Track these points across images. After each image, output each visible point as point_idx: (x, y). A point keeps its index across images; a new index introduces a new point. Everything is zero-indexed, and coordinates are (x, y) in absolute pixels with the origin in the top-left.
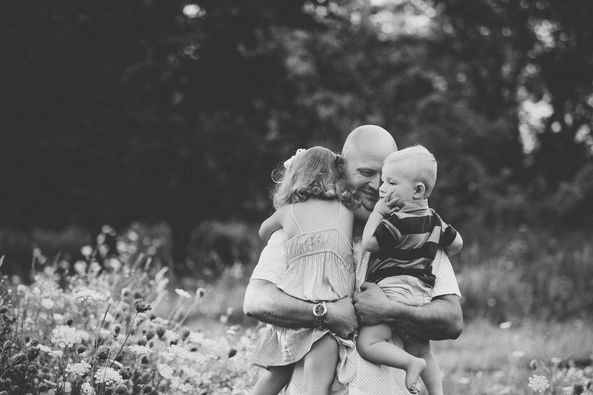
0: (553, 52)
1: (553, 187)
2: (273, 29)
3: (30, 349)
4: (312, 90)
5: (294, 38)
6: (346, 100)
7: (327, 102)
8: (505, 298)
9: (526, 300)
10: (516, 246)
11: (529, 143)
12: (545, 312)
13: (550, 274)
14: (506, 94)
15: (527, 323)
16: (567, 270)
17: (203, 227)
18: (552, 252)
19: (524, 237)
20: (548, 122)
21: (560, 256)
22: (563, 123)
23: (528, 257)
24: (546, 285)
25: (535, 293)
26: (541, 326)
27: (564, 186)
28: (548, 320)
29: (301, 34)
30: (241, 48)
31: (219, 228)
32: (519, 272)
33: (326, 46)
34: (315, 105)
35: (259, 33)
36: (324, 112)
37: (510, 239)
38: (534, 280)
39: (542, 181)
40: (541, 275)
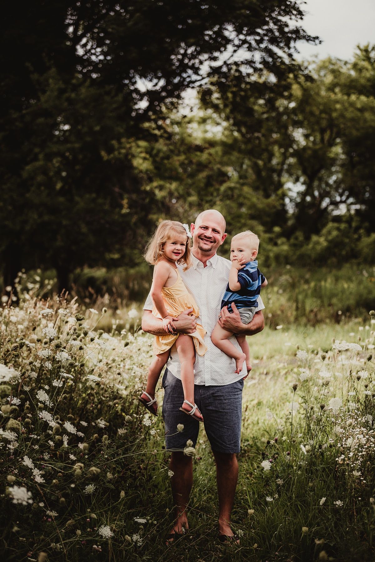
0: (305, 148)
1: (308, 239)
2: (123, 140)
3: (20, 342)
4: (150, 180)
5: (138, 146)
6: (174, 186)
7: (161, 188)
8: (279, 312)
9: (291, 314)
10: (285, 278)
11: (291, 209)
12: (304, 320)
13: (306, 296)
14: (275, 176)
15: (293, 327)
16: (317, 293)
17: (78, 271)
18: (307, 282)
19: (289, 272)
20: (303, 195)
21: (312, 284)
22: (313, 196)
23: (293, 286)
24: (304, 303)
25: (297, 309)
26: (302, 329)
27: (315, 238)
28: (306, 325)
29: (142, 143)
30: (103, 153)
31: (87, 271)
32: (286, 296)
33: (159, 151)
34: (151, 189)
35: (114, 142)
36: (159, 194)
37: (281, 275)
38: (297, 301)
39: (300, 235)
40: (300, 297)
